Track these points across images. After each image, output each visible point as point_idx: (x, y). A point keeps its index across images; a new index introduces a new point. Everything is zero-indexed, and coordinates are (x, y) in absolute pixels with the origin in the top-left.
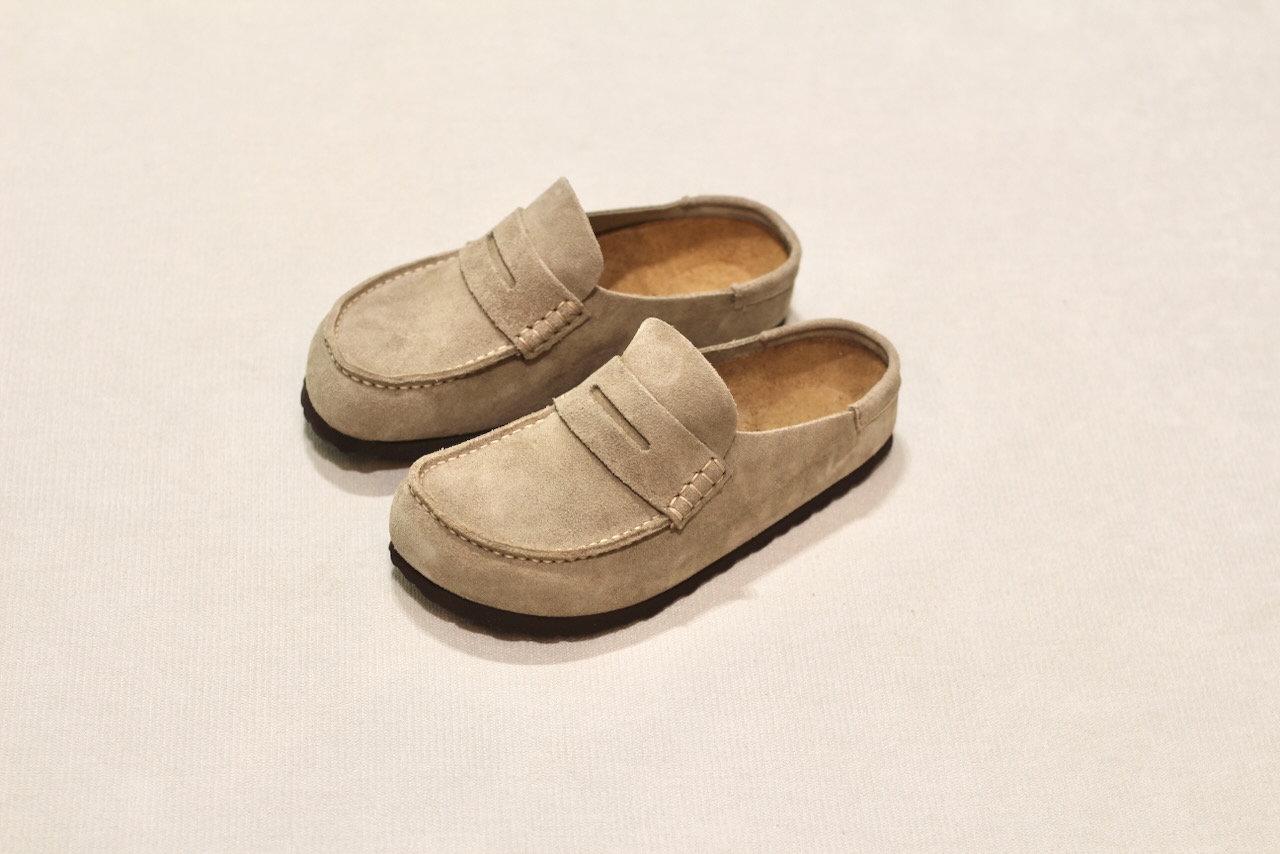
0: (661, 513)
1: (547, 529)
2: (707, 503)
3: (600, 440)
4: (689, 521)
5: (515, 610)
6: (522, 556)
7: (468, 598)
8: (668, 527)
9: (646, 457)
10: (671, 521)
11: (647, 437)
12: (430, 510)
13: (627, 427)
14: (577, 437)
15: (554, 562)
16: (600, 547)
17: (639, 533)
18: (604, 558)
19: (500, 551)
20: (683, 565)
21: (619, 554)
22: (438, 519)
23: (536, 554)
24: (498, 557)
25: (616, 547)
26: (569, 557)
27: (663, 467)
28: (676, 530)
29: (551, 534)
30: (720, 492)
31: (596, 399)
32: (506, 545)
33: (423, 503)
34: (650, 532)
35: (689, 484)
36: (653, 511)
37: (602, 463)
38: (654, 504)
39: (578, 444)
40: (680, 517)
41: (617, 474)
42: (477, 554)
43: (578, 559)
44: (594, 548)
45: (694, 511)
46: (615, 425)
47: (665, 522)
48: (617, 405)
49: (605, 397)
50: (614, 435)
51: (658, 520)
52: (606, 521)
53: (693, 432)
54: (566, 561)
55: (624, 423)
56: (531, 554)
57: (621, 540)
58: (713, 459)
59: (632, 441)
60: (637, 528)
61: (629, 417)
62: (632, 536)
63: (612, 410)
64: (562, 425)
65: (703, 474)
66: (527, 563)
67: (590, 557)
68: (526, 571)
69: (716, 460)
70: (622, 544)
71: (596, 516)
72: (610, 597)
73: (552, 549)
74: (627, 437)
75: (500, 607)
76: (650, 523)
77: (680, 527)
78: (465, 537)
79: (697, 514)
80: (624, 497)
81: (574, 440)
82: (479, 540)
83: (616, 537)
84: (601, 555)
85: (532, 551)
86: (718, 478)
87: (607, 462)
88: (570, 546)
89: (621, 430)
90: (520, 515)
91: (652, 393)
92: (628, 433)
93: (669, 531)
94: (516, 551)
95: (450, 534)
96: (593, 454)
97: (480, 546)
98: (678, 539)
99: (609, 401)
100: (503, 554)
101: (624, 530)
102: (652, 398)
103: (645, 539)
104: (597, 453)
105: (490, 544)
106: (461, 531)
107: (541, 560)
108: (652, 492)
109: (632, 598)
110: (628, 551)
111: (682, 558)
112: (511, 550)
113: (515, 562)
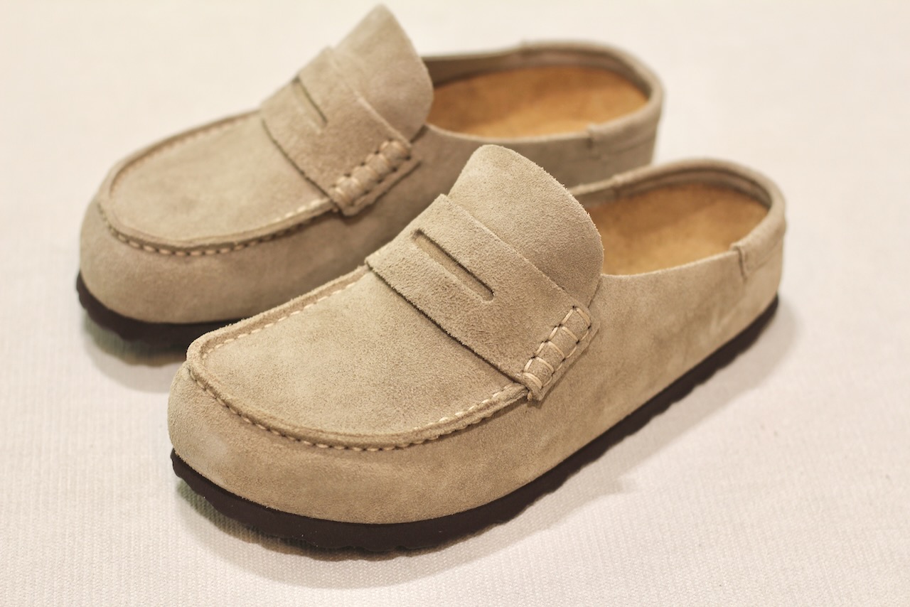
0: (514, 380)
1: (370, 410)
2: (571, 366)
3: (429, 294)
4: (550, 391)
5: (335, 518)
6: (340, 444)
7: (273, 507)
8: (525, 399)
9: (490, 309)
10: (527, 389)
11: (489, 284)
12: (216, 395)
13: (463, 275)
14: (400, 295)
15: (381, 449)
16: (439, 427)
17: (487, 406)
18: (446, 441)
19: (309, 439)
20: (546, 449)
21: (465, 435)
22: (228, 406)
23: (358, 440)
24: (308, 447)
25: (460, 425)
26: (401, 441)
27: (512, 320)
28: (535, 403)
29: (374, 415)
30: (584, 352)
31: (420, 246)
32: (317, 431)
33: (207, 387)
34: (502, 405)
35: (547, 341)
36: (505, 380)
37: (434, 322)
38: (504, 369)
39: (402, 303)
40: (539, 384)
41: (454, 334)
42: (281, 446)
43: (411, 445)
44: (431, 428)
45: (555, 378)
46: (447, 273)
47: (520, 392)
48: (448, 248)
49: (432, 242)
50: (447, 286)
51: (512, 390)
52: (446, 395)
53: (547, 274)
54: (397, 447)
55: (458, 270)
56: (352, 440)
57: (467, 416)
58: (574, 307)
59: (472, 292)
60: (485, 401)
61: (465, 261)
62: (480, 410)
63: (441, 256)
64: (380, 284)
65: (564, 328)
66: (347, 452)
67: (427, 441)
68: (345, 463)
69: (578, 310)
70: (468, 421)
71: (431, 389)
72: (457, 493)
73: (377, 432)
74: (463, 287)
75: (315, 515)
76: (501, 394)
77: (540, 398)
78: (263, 425)
79: (559, 382)
80: (465, 364)
81: (396, 298)
82: (282, 426)
83: (460, 414)
84: (442, 437)
85: (351, 435)
86: (583, 333)
87: (440, 321)
88: (402, 427)
89: (454, 277)
90: (334, 395)
91: (492, 230)
92: (465, 283)
93: (525, 406)
94: (332, 437)
95: (243, 423)
96: (422, 312)
97: (284, 435)
98: (537, 415)
99: (438, 246)
100: (314, 443)
101: (468, 404)
102: (494, 235)
103: (497, 414)
104: (427, 311)
105: (297, 430)
106: (257, 416)
107: (364, 448)
108: (501, 353)
109: (487, 493)
110: (476, 431)
111: (545, 438)
112: (324, 436)
113: (331, 452)
